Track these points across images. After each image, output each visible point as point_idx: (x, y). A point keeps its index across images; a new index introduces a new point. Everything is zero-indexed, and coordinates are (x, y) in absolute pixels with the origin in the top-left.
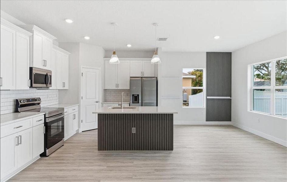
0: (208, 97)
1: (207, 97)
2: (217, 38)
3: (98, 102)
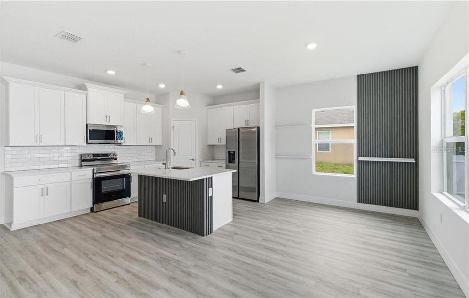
0: (361, 159)
1: (358, 158)
2: (312, 46)
3: (195, 159)
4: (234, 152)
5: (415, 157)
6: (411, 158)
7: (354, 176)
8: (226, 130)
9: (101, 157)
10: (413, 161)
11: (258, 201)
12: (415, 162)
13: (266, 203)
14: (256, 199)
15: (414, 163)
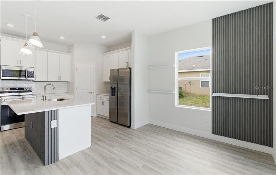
1: (213, 94)
3: (93, 92)
4: (115, 87)
5: (269, 93)
6: (264, 95)
7: (210, 110)
8: (111, 70)
9: (17, 90)
10: (266, 97)
11: (130, 127)
12: (268, 98)
13: (135, 128)
14: (129, 125)
15: (268, 100)
